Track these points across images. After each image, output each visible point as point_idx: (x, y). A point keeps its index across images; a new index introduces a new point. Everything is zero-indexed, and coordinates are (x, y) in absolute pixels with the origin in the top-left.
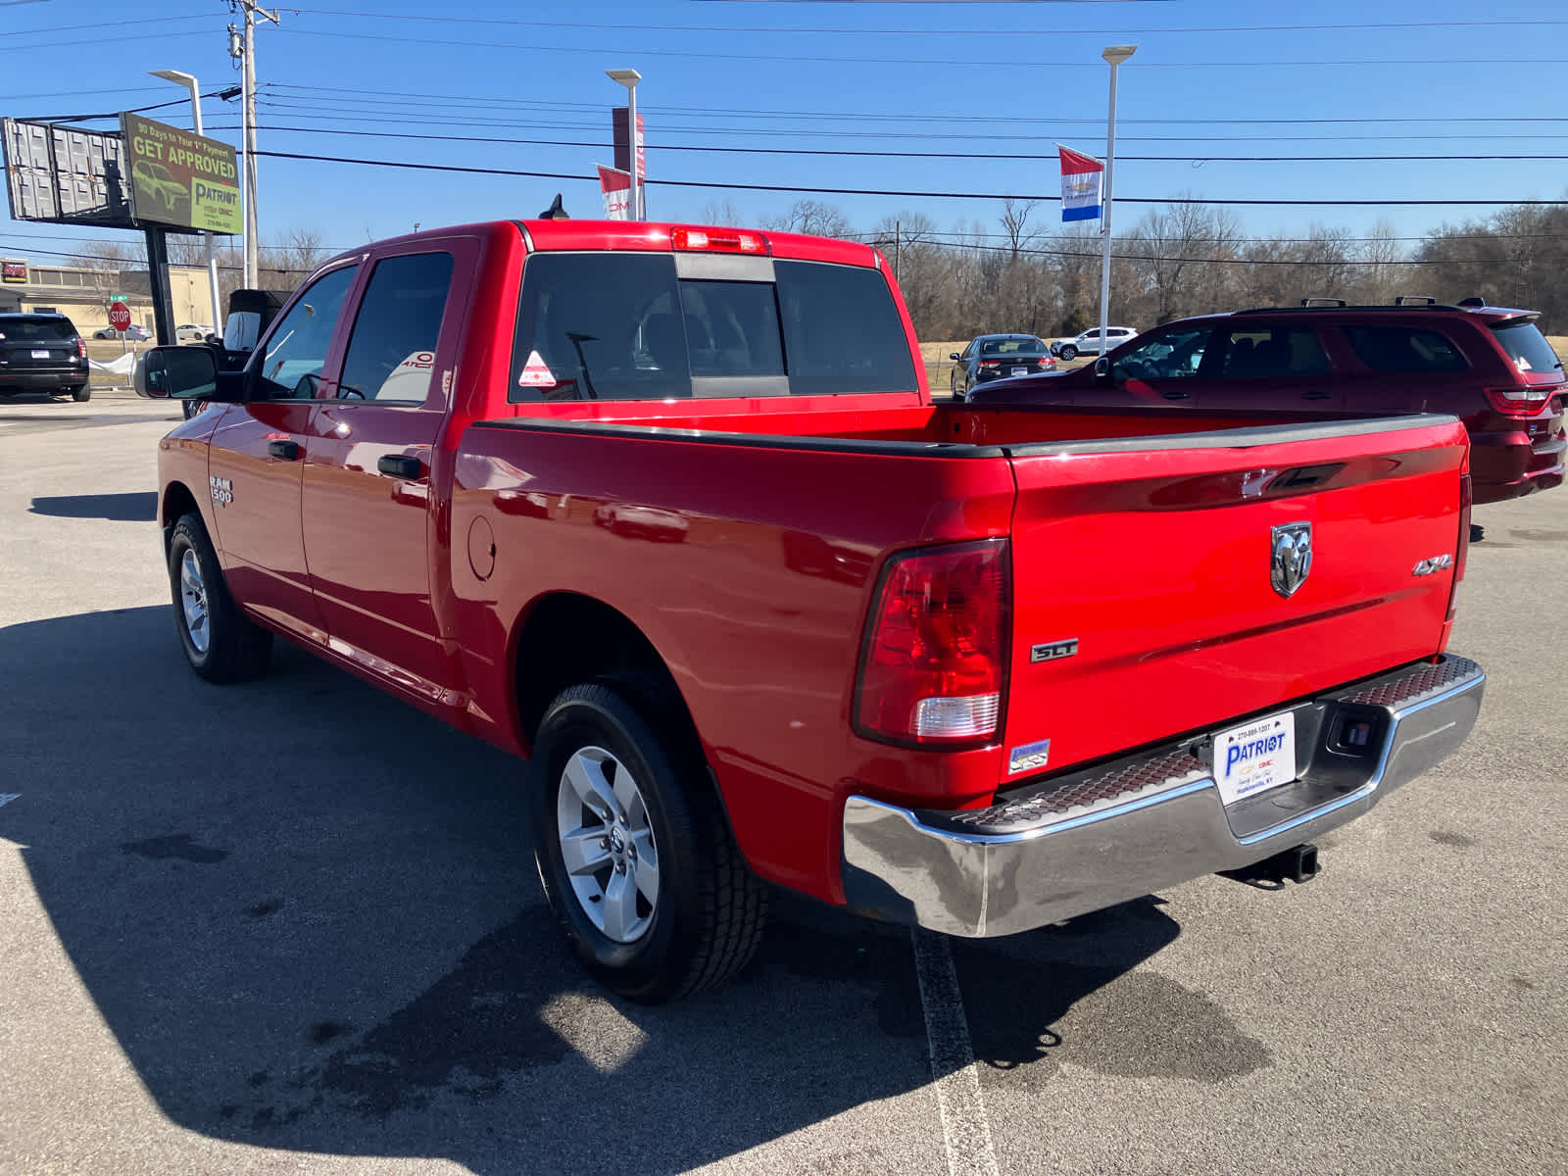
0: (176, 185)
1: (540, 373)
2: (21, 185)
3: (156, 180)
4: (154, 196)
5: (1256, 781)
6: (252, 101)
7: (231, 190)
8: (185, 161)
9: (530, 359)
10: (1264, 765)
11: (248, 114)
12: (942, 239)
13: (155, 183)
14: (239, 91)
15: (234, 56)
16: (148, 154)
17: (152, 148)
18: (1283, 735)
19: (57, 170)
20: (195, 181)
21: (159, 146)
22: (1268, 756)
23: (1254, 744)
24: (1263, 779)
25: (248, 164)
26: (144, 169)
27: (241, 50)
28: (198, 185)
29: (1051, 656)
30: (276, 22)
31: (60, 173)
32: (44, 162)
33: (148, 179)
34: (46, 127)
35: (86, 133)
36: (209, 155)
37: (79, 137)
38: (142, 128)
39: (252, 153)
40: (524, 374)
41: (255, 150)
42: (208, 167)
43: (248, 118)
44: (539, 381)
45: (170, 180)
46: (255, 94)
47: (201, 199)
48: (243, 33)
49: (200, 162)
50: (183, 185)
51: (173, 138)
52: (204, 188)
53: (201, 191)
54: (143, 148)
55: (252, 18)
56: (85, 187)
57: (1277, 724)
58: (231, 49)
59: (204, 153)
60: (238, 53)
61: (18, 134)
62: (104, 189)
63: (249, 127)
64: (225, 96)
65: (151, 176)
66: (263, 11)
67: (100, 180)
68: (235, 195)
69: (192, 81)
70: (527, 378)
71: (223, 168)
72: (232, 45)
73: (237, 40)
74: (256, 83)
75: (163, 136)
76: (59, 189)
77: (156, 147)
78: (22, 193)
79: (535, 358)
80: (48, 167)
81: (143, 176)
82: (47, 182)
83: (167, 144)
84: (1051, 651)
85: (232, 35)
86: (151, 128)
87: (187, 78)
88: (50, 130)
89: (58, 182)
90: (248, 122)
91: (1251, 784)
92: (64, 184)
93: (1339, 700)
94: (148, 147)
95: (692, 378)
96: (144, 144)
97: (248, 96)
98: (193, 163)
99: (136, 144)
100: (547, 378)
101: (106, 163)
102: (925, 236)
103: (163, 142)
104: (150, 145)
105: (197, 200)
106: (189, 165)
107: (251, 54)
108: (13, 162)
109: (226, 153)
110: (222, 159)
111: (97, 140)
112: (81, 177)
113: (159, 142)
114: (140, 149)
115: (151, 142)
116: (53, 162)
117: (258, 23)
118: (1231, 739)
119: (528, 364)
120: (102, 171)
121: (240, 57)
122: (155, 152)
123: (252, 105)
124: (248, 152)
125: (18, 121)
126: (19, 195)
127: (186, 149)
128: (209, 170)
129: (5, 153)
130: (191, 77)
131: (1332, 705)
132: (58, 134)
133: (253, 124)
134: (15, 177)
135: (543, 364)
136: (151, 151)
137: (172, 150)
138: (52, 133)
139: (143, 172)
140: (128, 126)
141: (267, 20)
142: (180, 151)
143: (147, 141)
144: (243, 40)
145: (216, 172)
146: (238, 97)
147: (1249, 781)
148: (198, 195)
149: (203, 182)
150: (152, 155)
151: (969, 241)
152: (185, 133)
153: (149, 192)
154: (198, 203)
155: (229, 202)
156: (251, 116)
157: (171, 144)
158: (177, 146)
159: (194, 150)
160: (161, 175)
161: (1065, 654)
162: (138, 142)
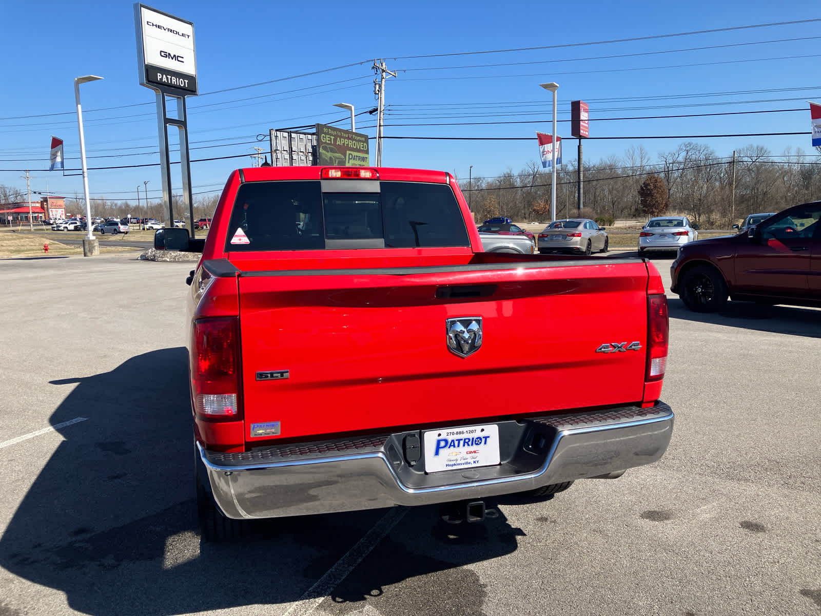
0: (340, 155)
1: (241, 238)
2: (277, 159)
3: (330, 153)
4: (328, 160)
5: (463, 462)
6: (382, 113)
7: (365, 155)
8: (344, 144)
9: (237, 232)
10: (471, 452)
11: (380, 120)
12: (776, 159)
13: (329, 154)
14: (377, 110)
15: (376, 94)
16: (327, 142)
17: (329, 139)
18: (489, 437)
19: (292, 151)
20: (348, 152)
21: (333, 138)
22: (475, 448)
23: (462, 440)
24: (472, 461)
25: (379, 143)
26: (325, 148)
27: (379, 91)
28: (350, 154)
29: (269, 378)
30: (395, 76)
31: (293, 153)
32: (287, 148)
33: (326, 153)
34: (288, 133)
35: (305, 134)
36: (356, 140)
37: (302, 136)
38: (325, 130)
39: (381, 138)
40: (234, 238)
41: (382, 136)
42: (355, 145)
43: (380, 122)
44: (241, 241)
45: (336, 152)
46: (384, 110)
47: (350, 160)
48: (380, 83)
49: (351, 143)
50: (342, 154)
51: (339, 134)
52: (352, 156)
53: (351, 157)
54: (325, 139)
55: (384, 76)
56: (303, 158)
57: (483, 430)
58: (375, 91)
59: (353, 139)
60: (377, 92)
61: (276, 136)
62: (311, 158)
63: (380, 126)
64: (371, 112)
65: (328, 152)
66: (390, 72)
67: (310, 154)
68: (367, 158)
69: (351, 107)
70: (235, 240)
71: (362, 146)
72: (375, 88)
73: (377, 86)
74: (384, 105)
75: (335, 133)
76: (292, 159)
77: (331, 138)
78: (277, 162)
79: (240, 231)
80: (288, 150)
81: (324, 152)
82: (287, 156)
83: (336, 137)
84: (269, 375)
85: (376, 84)
86: (329, 130)
87: (348, 106)
88: (290, 133)
89: (292, 156)
90: (380, 123)
91: (458, 462)
92: (295, 157)
93: (534, 421)
94: (327, 139)
95: (326, 240)
96: (326, 137)
97: (380, 112)
98: (348, 145)
99: (322, 138)
100: (245, 240)
101: (313, 147)
102: (763, 158)
103: (334, 136)
104: (328, 137)
105: (349, 160)
106: (346, 145)
107: (383, 92)
108: (274, 149)
109: (363, 139)
110: (362, 142)
111: (310, 137)
112: (302, 154)
113: (333, 136)
114: (324, 140)
115: (329, 136)
116: (291, 148)
117: (387, 77)
118: (440, 435)
119: (236, 234)
120: (311, 150)
121: (378, 94)
122: (331, 140)
123: (382, 116)
124: (379, 137)
125: (276, 130)
126: (275, 163)
127: (345, 138)
128: (355, 147)
129: (271, 145)
130: (350, 105)
131: (530, 424)
132: (293, 135)
133: (382, 124)
134: (274, 155)
135: (243, 234)
136: (328, 140)
137: (338, 139)
138: (291, 135)
139: (325, 150)
140: (320, 130)
141: (391, 76)
142: (342, 139)
143: (327, 136)
144: (380, 86)
145: (358, 148)
146: (376, 112)
147: (457, 460)
148: (349, 158)
149: (351, 152)
150: (329, 142)
151: (793, 159)
152: (347, 132)
153: (327, 159)
154: (349, 162)
155: (364, 161)
156: (381, 121)
157: (338, 136)
158: (341, 137)
159: (348, 138)
160: (332, 151)
161: (280, 377)
162: (323, 137)
